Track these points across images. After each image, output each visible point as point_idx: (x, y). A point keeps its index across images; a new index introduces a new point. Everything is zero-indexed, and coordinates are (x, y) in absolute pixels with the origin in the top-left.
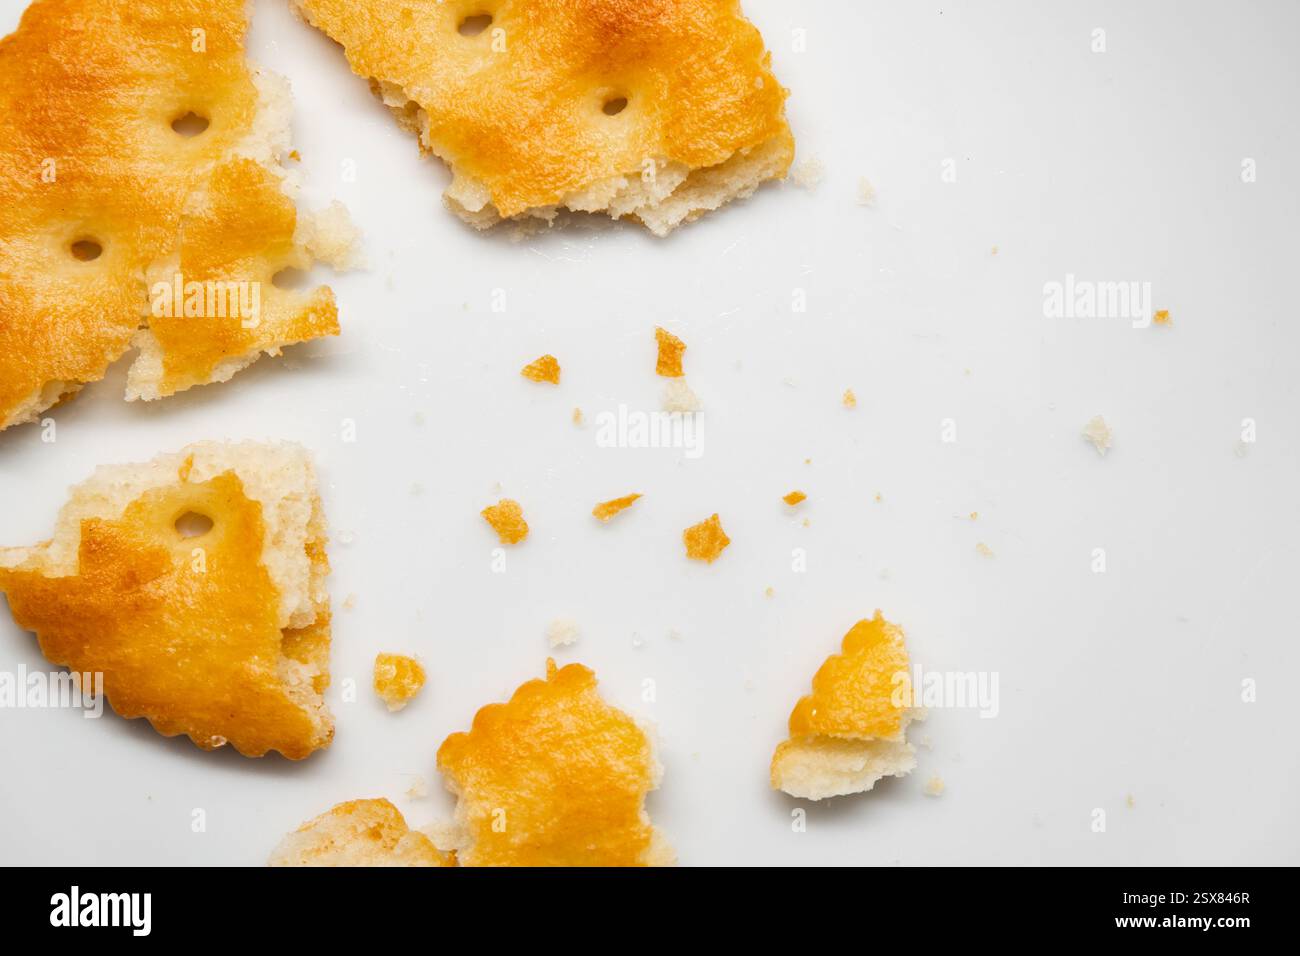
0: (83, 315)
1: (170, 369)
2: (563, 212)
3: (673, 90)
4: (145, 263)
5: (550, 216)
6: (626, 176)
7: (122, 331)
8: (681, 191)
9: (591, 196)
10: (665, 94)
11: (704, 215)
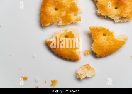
0: (55, 16)
1: (63, 22)
2: (107, 17)
3: (123, 8)
4: (62, 11)
5: (106, 17)
6: (115, 15)
7: (59, 18)
8: (120, 19)
9: (111, 16)
10: (122, 9)
11: (121, 22)
